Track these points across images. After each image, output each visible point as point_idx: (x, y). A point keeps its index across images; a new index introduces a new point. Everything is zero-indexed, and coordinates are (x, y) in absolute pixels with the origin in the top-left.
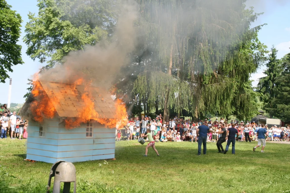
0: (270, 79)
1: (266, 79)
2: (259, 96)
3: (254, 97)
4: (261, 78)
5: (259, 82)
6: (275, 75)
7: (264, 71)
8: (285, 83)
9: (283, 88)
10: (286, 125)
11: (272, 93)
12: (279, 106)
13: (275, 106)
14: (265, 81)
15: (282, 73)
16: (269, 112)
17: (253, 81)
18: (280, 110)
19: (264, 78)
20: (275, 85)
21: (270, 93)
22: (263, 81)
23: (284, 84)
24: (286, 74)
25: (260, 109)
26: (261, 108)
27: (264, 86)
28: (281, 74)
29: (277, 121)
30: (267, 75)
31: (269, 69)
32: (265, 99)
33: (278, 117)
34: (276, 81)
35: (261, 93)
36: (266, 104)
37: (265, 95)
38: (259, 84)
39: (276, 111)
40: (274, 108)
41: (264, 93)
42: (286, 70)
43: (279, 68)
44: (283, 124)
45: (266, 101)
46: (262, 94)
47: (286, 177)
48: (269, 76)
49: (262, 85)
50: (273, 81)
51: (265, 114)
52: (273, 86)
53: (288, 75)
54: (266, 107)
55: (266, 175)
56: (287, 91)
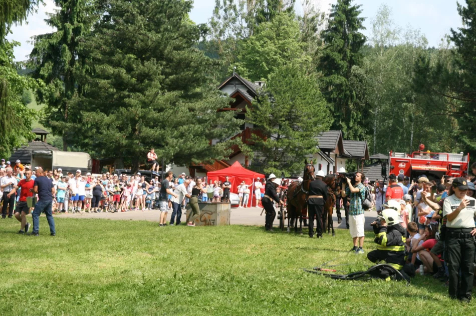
0: (64, 39)
1: (54, 41)
2: (33, 88)
3: (20, 92)
4: (41, 37)
5: (33, 47)
6: (77, 31)
7: (48, 18)
8: (104, 53)
9: (98, 68)
10: (106, 167)
11: (70, 80)
12: (89, 116)
13: (75, 117)
14: (52, 46)
15: (96, 26)
16: (60, 133)
17: (16, 44)
18: (91, 129)
19: (49, 36)
20: (77, 58)
21: (65, 80)
22: (47, 45)
23: (99, 56)
24: (105, 30)
25: (36, 125)
26: (41, 122)
27: (47, 58)
28: (92, 29)
29: (81, 159)
30: (55, 29)
31: (62, 12)
32: (51, 95)
33: (84, 148)
34: (80, 48)
35: (40, 80)
36: (54, 109)
37: (52, 85)
38: (35, 52)
39: (80, 129)
40: (74, 121)
41: (48, 81)
42: (107, 18)
43: (87, 10)
44: (96, 167)
45: (53, 102)
46: (43, 83)
47: (88, 298)
48: (62, 32)
49: (41, 56)
50: (73, 45)
51: (51, 138)
52: (72, 63)
53: (110, 31)
54: (52, 118)
55: (40, 297)
56: (107, 77)
